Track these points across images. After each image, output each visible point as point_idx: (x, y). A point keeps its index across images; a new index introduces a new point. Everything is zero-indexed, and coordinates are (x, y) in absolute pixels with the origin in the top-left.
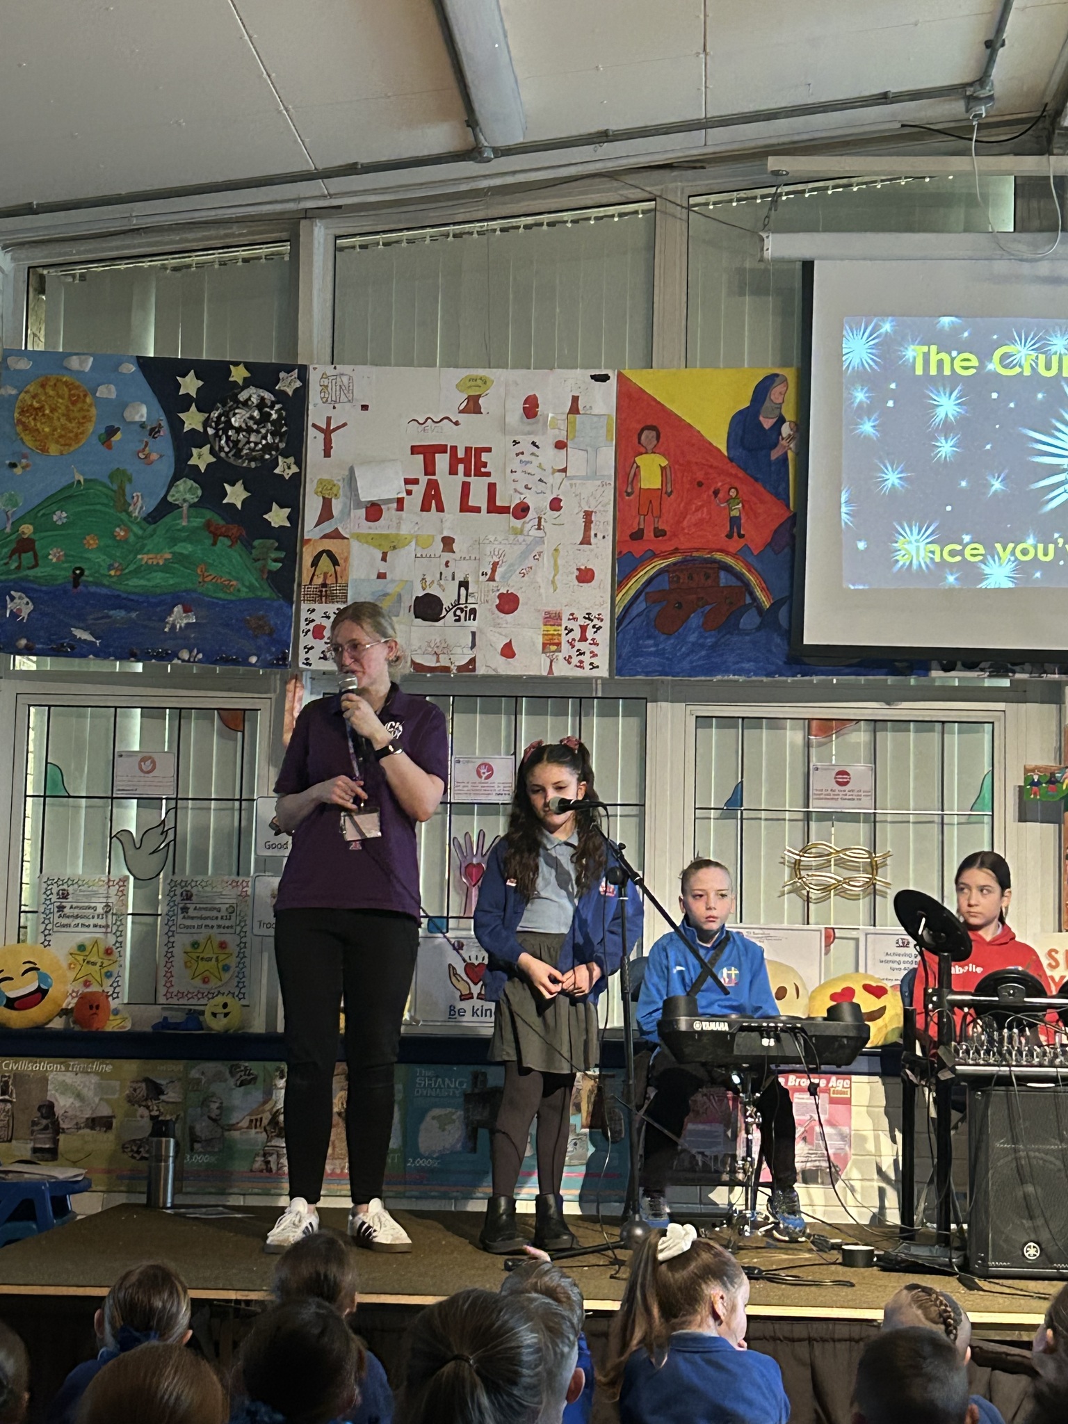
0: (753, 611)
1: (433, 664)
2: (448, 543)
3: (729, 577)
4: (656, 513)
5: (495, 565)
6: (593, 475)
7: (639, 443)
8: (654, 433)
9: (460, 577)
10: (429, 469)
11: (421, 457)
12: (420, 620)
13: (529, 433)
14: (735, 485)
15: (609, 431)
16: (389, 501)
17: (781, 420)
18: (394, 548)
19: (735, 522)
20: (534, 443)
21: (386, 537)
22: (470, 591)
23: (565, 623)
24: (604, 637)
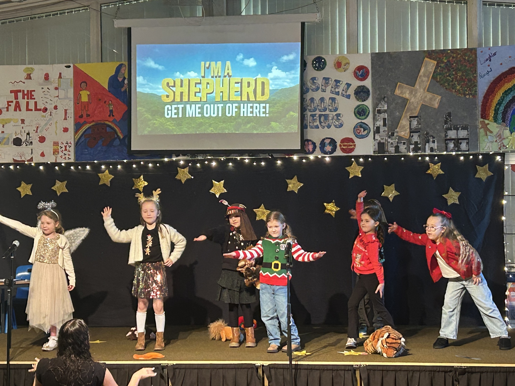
0: (118, 140)
1: (20, 159)
2: (23, 121)
3: (110, 128)
4: (87, 109)
5: (38, 127)
6: (66, 98)
7: (81, 87)
8: (85, 84)
9: (27, 132)
10: (16, 98)
11: (13, 94)
12: (15, 146)
13: (47, 85)
14: (111, 99)
15: (72, 84)
16: (3, 108)
17: (124, 78)
18: (6, 123)
19: (111, 111)
20: (48, 88)
21: (3, 120)
22: (30, 136)
23: (60, 145)
24: (72, 149)
